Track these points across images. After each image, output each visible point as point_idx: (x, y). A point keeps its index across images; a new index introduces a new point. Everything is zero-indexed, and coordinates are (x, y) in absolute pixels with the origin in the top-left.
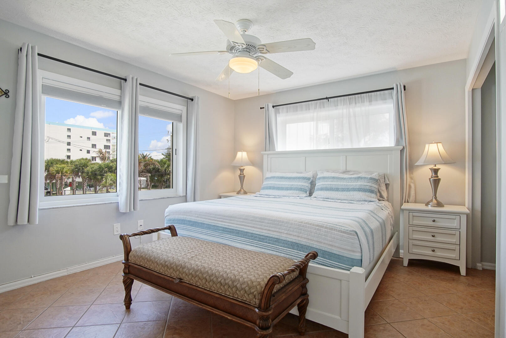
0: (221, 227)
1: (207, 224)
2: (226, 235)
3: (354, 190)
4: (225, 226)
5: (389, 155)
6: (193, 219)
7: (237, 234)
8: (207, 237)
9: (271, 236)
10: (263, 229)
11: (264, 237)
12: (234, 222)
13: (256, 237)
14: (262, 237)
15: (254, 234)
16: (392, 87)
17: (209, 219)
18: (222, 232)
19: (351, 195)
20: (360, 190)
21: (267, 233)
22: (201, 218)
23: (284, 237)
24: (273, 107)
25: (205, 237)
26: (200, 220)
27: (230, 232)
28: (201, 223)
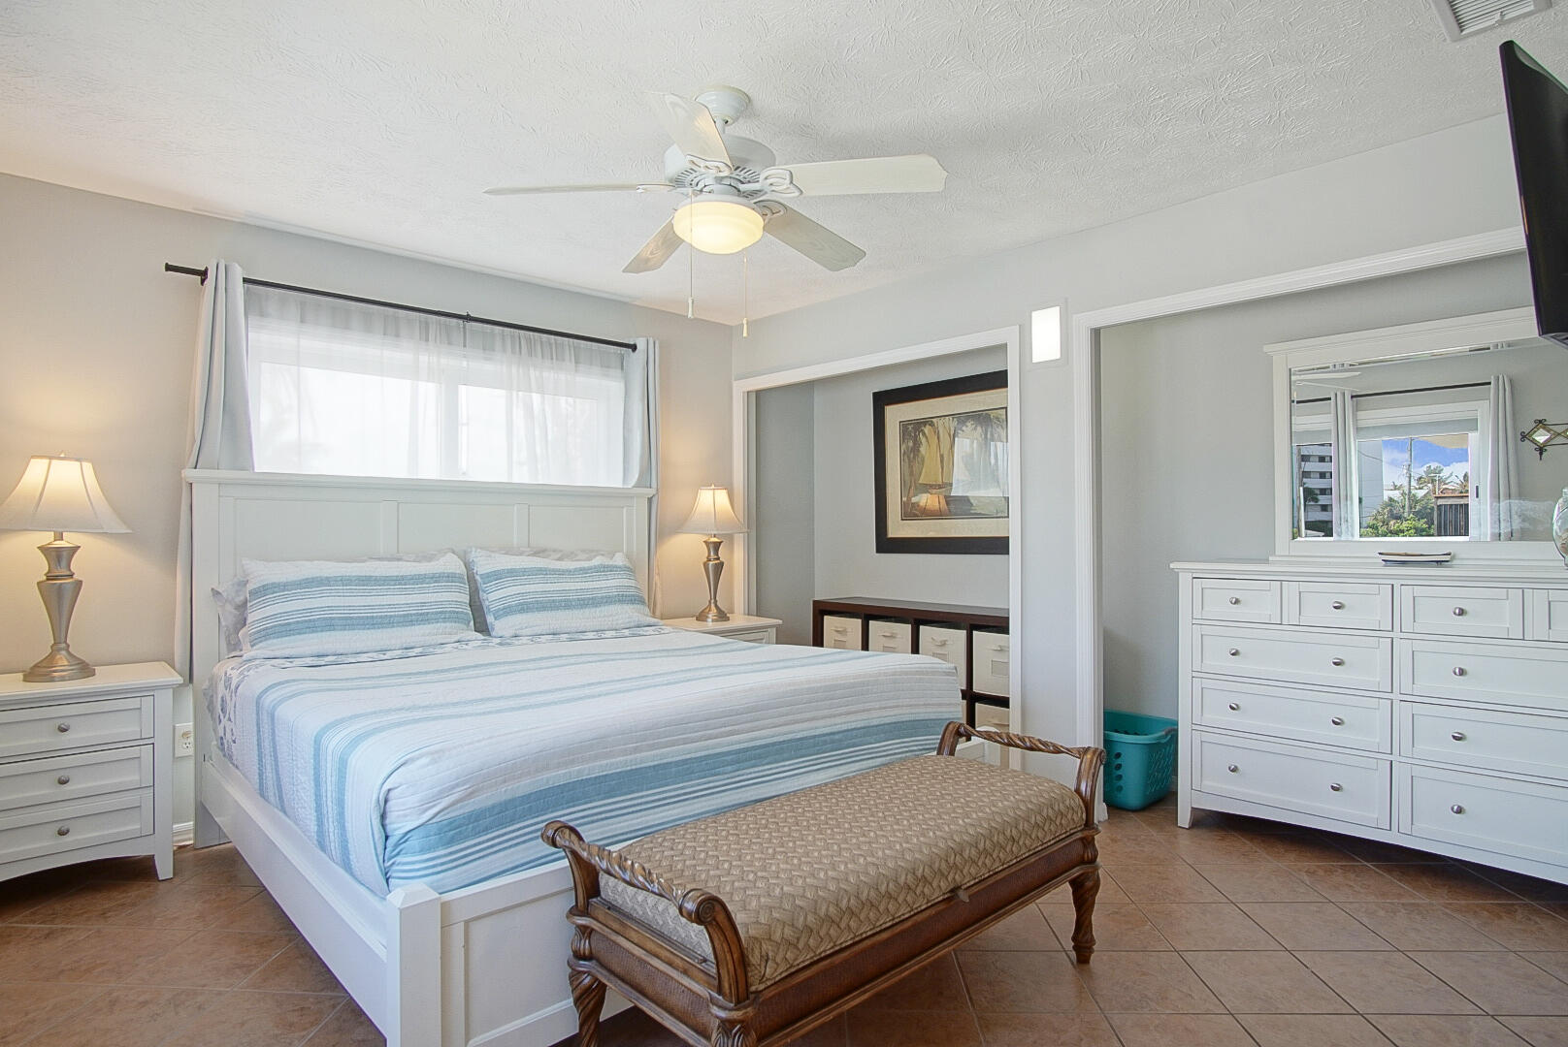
0: (729, 753)
1: (677, 763)
2: (748, 771)
4: (742, 746)
5: (625, 510)
6: (619, 763)
7: (777, 757)
8: (680, 810)
9: (853, 725)
10: (835, 716)
11: (841, 735)
12: (766, 722)
13: (826, 741)
14: (837, 737)
15: (819, 736)
16: (632, 343)
17: (685, 742)
18: (735, 767)
21: (845, 723)
22: (652, 747)
23: (876, 718)
25: (675, 811)
26: (648, 758)
27: (760, 757)
28: (654, 766)
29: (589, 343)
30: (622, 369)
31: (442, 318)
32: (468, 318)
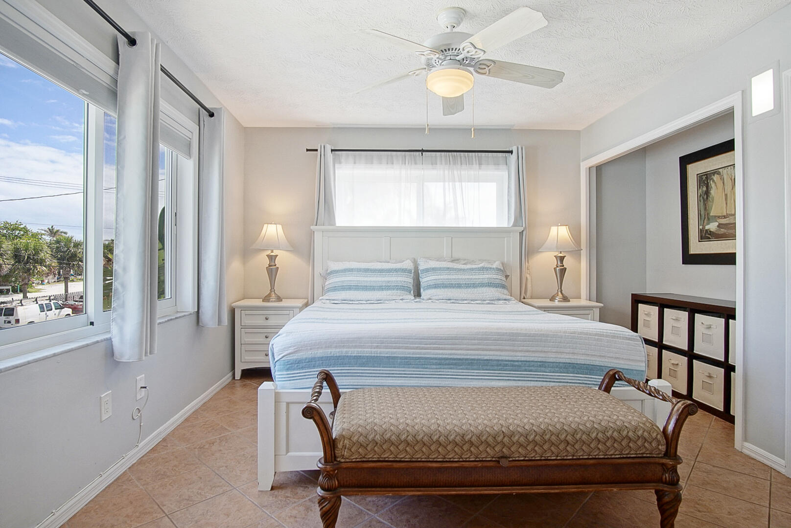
0: (435, 359)
1: (401, 358)
2: (447, 370)
3: (482, 285)
4: (444, 356)
5: (506, 238)
6: (367, 351)
7: (469, 367)
8: (402, 381)
9: (532, 359)
10: (516, 351)
11: (520, 363)
12: (462, 346)
13: (507, 364)
14: (517, 363)
15: (502, 360)
16: (511, 150)
17: (406, 348)
18: (438, 367)
19: (479, 293)
20: (490, 285)
21: (524, 356)
22: (386, 347)
23: (552, 357)
24: (332, 150)
25: (399, 381)
26: (384, 352)
27: (455, 364)
28: (387, 357)
29: (487, 154)
30: (507, 164)
31: (412, 153)
32: (423, 151)
